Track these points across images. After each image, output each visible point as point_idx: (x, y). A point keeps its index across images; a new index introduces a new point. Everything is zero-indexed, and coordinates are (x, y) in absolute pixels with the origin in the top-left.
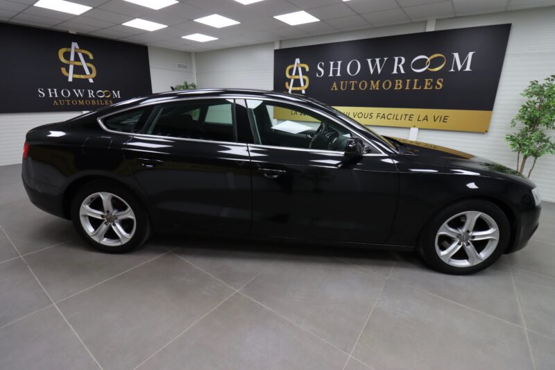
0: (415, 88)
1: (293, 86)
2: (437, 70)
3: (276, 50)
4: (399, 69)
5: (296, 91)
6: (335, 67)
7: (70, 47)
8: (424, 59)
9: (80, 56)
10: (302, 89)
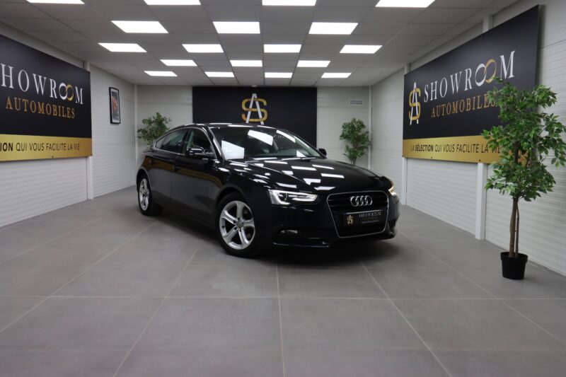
0: (478, 108)
1: (413, 116)
2: (491, 80)
3: (405, 76)
4: (468, 85)
5: (414, 122)
6: (434, 89)
7: (250, 97)
8: (483, 68)
9: (257, 103)
10: (417, 118)
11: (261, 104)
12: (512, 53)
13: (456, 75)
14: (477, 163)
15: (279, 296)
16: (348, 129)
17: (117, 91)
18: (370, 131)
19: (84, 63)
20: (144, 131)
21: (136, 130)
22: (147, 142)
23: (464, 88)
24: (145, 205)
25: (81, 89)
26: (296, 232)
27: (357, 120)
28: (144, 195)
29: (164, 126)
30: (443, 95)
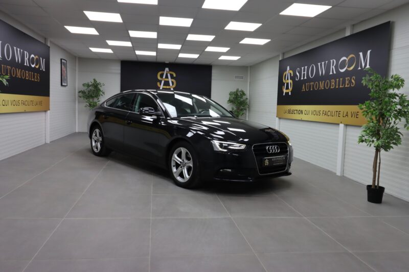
0: (341, 87)
1: (286, 89)
2: (352, 68)
3: (280, 61)
4: (333, 70)
5: (287, 93)
6: (304, 71)
7: (164, 70)
8: (345, 60)
9: (169, 75)
10: (289, 91)
11: (172, 76)
12: (369, 52)
13: (323, 63)
14: (339, 124)
15: (230, 216)
16: (233, 96)
17: (65, 62)
18: (248, 98)
19: (45, 39)
20: (83, 92)
21: (77, 91)
22: (87, 100)
23: (330, 72)
24: (97, 148)
25: (44, 60)
26: (230, 170)
27: (240, 90)
28: (95, 141)
29: (100, 90)
30: (312, 75)
